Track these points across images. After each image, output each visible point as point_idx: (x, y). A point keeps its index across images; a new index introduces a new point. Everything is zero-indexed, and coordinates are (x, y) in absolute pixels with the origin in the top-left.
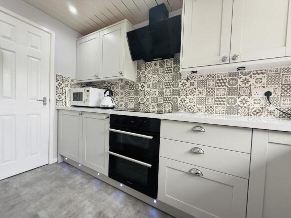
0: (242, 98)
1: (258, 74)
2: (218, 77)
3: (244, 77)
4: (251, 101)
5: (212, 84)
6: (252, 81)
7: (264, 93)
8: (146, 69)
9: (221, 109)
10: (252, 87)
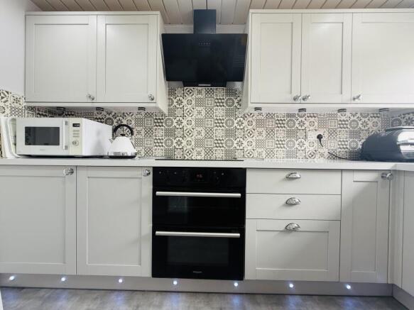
0: (300, 140)
1: (311, 117)
2: (277, 117)
3: (300, 119)
4: (307, 144)
5: (271, 124)
6: (307, 124)
7: (316, 136)
8: (184, 96)
9: (281, 153)
10: (307, 129)
